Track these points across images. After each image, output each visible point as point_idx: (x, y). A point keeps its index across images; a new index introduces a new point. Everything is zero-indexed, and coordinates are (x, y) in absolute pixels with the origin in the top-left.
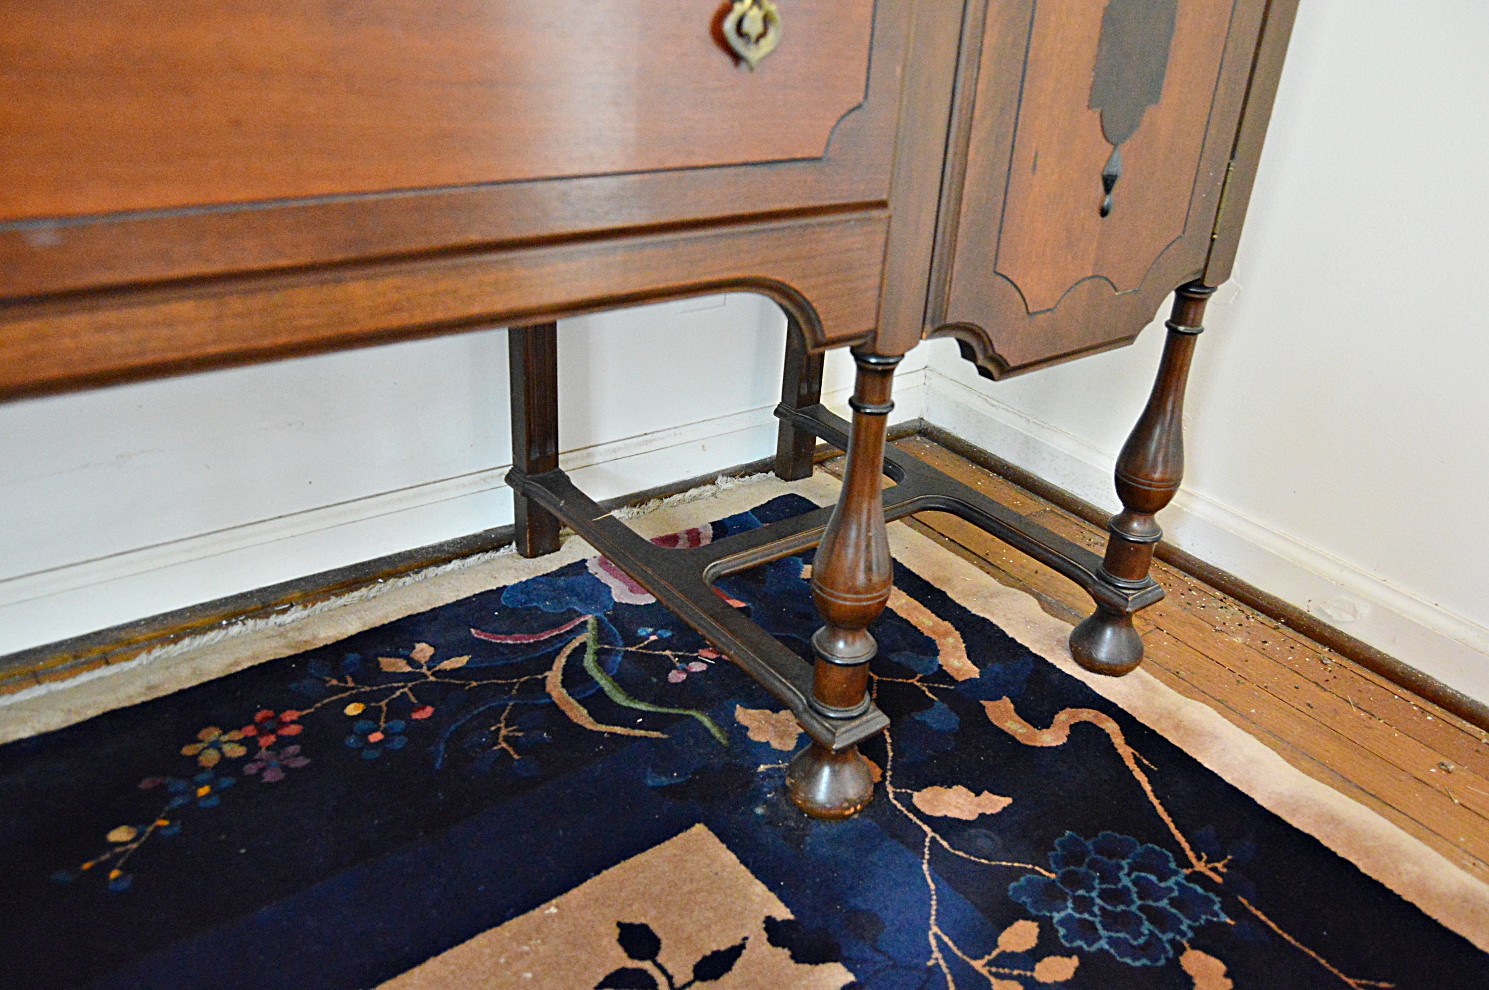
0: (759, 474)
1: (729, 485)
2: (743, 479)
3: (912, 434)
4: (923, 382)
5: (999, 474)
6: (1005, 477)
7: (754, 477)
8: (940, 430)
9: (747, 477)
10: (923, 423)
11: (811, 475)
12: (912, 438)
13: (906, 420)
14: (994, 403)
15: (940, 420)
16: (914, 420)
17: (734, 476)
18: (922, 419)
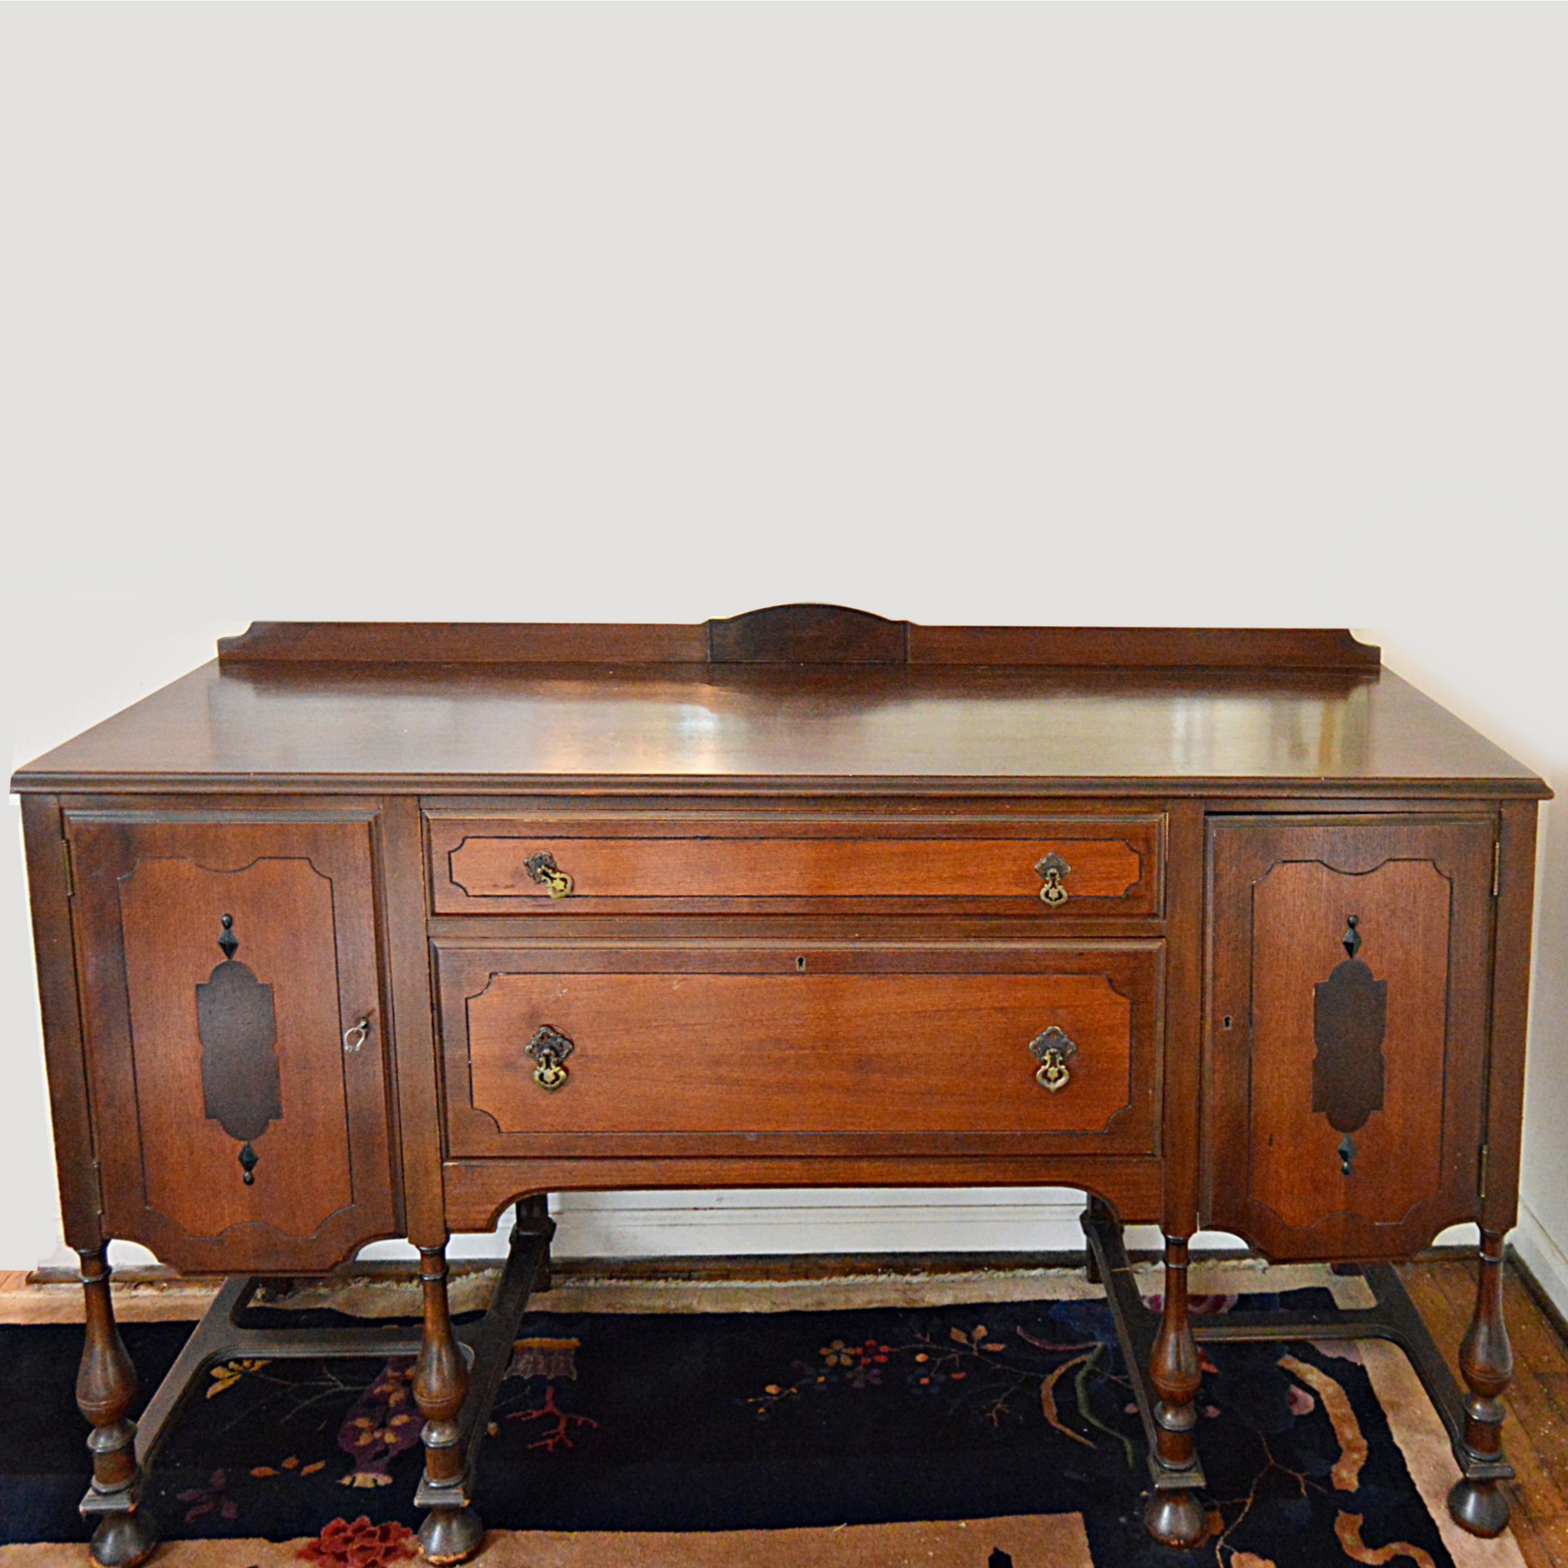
8: (1522, 1263)
14: (1555, 1251)
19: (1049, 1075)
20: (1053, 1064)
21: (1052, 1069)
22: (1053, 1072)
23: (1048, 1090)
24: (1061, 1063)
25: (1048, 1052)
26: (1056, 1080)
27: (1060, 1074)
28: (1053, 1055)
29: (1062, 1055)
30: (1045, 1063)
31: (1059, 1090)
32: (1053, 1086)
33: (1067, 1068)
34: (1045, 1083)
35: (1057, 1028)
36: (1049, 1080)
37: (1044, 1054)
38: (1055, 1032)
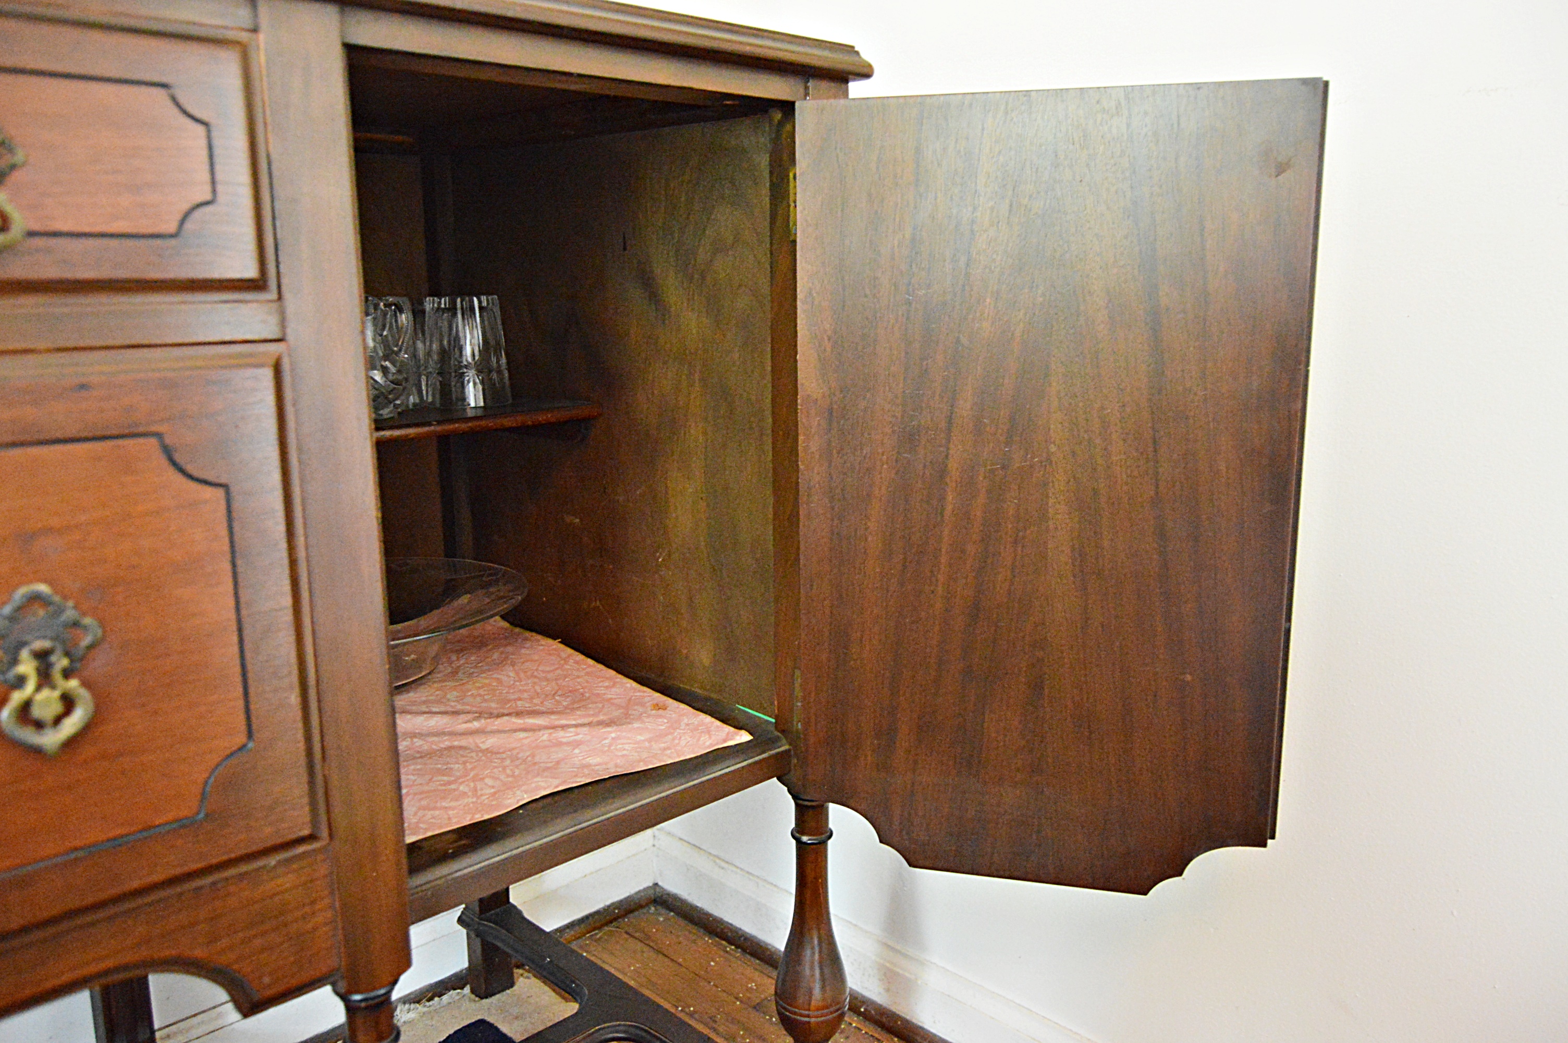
0: (452, 992)
1: (412, 1015)
2: (431, 1003)
3: (647, 905)
4: (651, 843)
5: (737, 947)
6: (744, 950)
7: (445, 997)
8: (676, 898)
9: (436, 999)
10: (658, 890)
11: (512, 985)
12: (645, 910)
13: (637, 889)
14: (723, 864)
15: (675, 885)
16: (648, 888)
17: (418, 1002)
18: (656, 884)
19: (37, 712)
20: (45, 678)
21: (45, 693)
22: (47, 702)
23: (37, 751)
24: (67, 674)
25: (25, 654)
26: (58, 721)
27: (68, 702)
28: (42, 656)
29: (67, 654)
30: (21, 681)
31: (71, 743)
32: (51, 739)
33: (85, 684)
34: (28, 735)
35: (43, 588)
36: (39, 725)
37: (15, 661)
38: (35, 599)
